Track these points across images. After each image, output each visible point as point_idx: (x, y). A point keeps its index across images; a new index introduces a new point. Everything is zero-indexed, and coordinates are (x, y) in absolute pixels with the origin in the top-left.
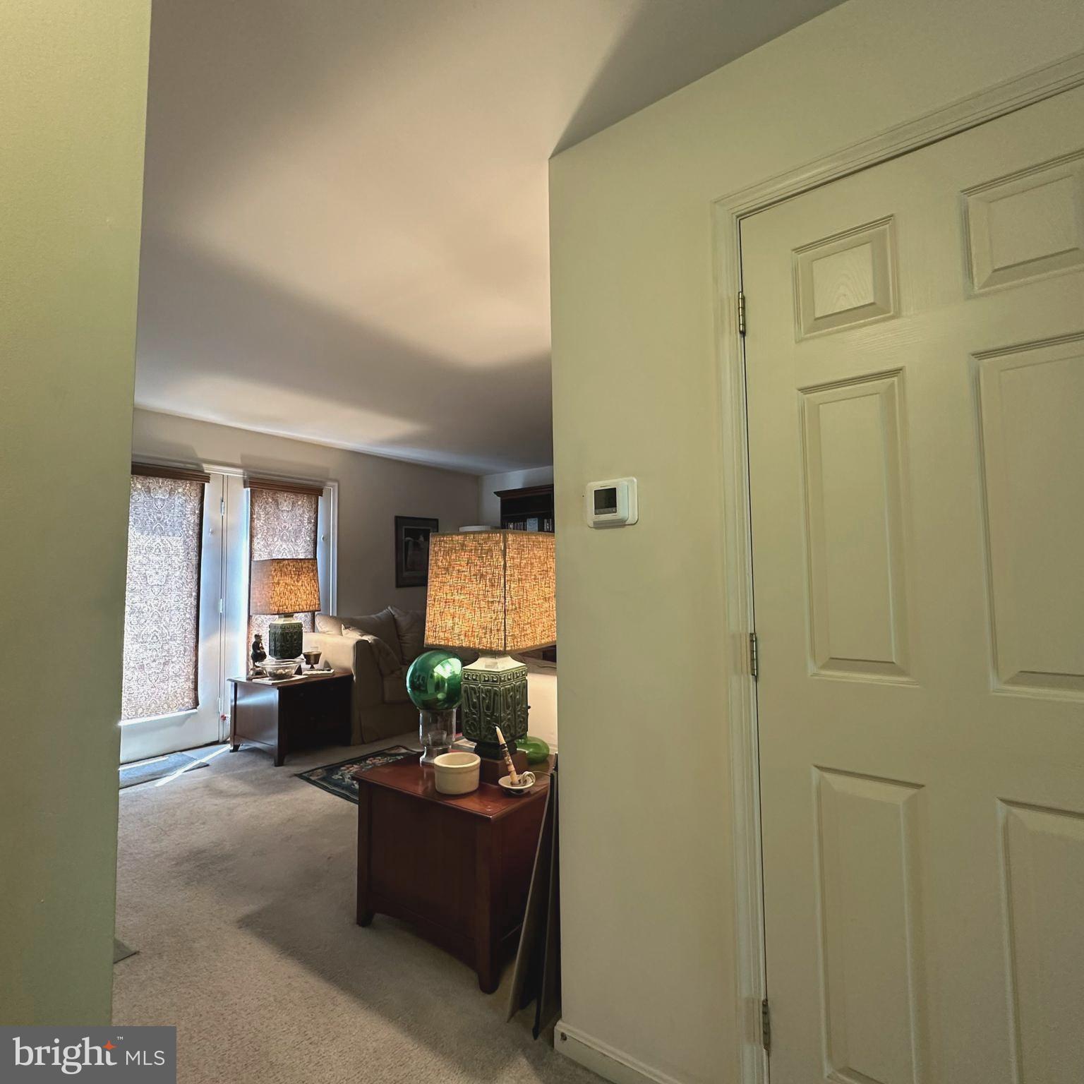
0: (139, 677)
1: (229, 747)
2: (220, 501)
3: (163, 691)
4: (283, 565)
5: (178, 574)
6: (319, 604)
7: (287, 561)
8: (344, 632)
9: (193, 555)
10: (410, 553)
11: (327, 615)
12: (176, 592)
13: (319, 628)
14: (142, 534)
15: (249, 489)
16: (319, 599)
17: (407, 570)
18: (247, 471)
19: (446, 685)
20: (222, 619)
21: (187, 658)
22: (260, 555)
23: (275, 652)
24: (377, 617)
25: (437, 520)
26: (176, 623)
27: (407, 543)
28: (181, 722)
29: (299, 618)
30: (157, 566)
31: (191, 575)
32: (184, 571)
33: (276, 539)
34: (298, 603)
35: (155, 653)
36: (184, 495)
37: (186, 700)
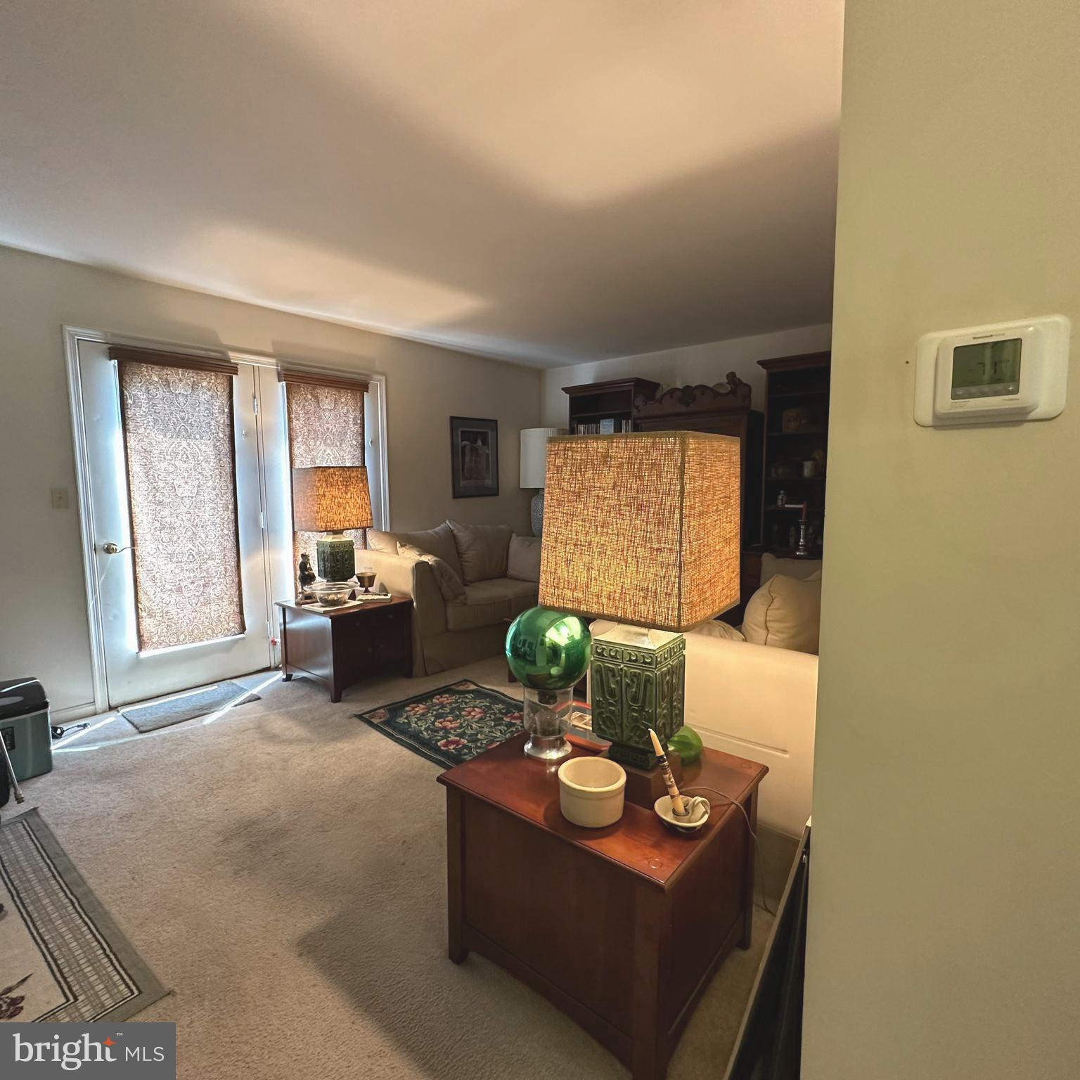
0: (177, 600)
1: (281, 675)
2: (252, 398)
3: (205, 616)
4: (329, 475)
5: (210, 483)
6: (372, 519)
7: (332, 470)
8: (400, 550)
9: (226, 461)
10: (467, 459)
11: (379, 530)
12: (210, 505)
13: (371, 545)
14: (165, 436)
15: (284, 383)
16: (371, 514)
17: (465, 478)
18: (280, 360)
19: (563, 655)
20: (264, 536)
21: (229, 580)
22: (302, 462)
23: (324, 573)
24: (436, 532)
25: (496, 421)
26: (213, 540)
27: (464, 448)
28: (228, 647)
29: (348, 536)
30: (186, 475)
31: (226, 484)
32: (217, 480)
33: (318, 443)
34: (347, 519)
35: (192, 575)
36: (209, 390)
37: (232, 625)
